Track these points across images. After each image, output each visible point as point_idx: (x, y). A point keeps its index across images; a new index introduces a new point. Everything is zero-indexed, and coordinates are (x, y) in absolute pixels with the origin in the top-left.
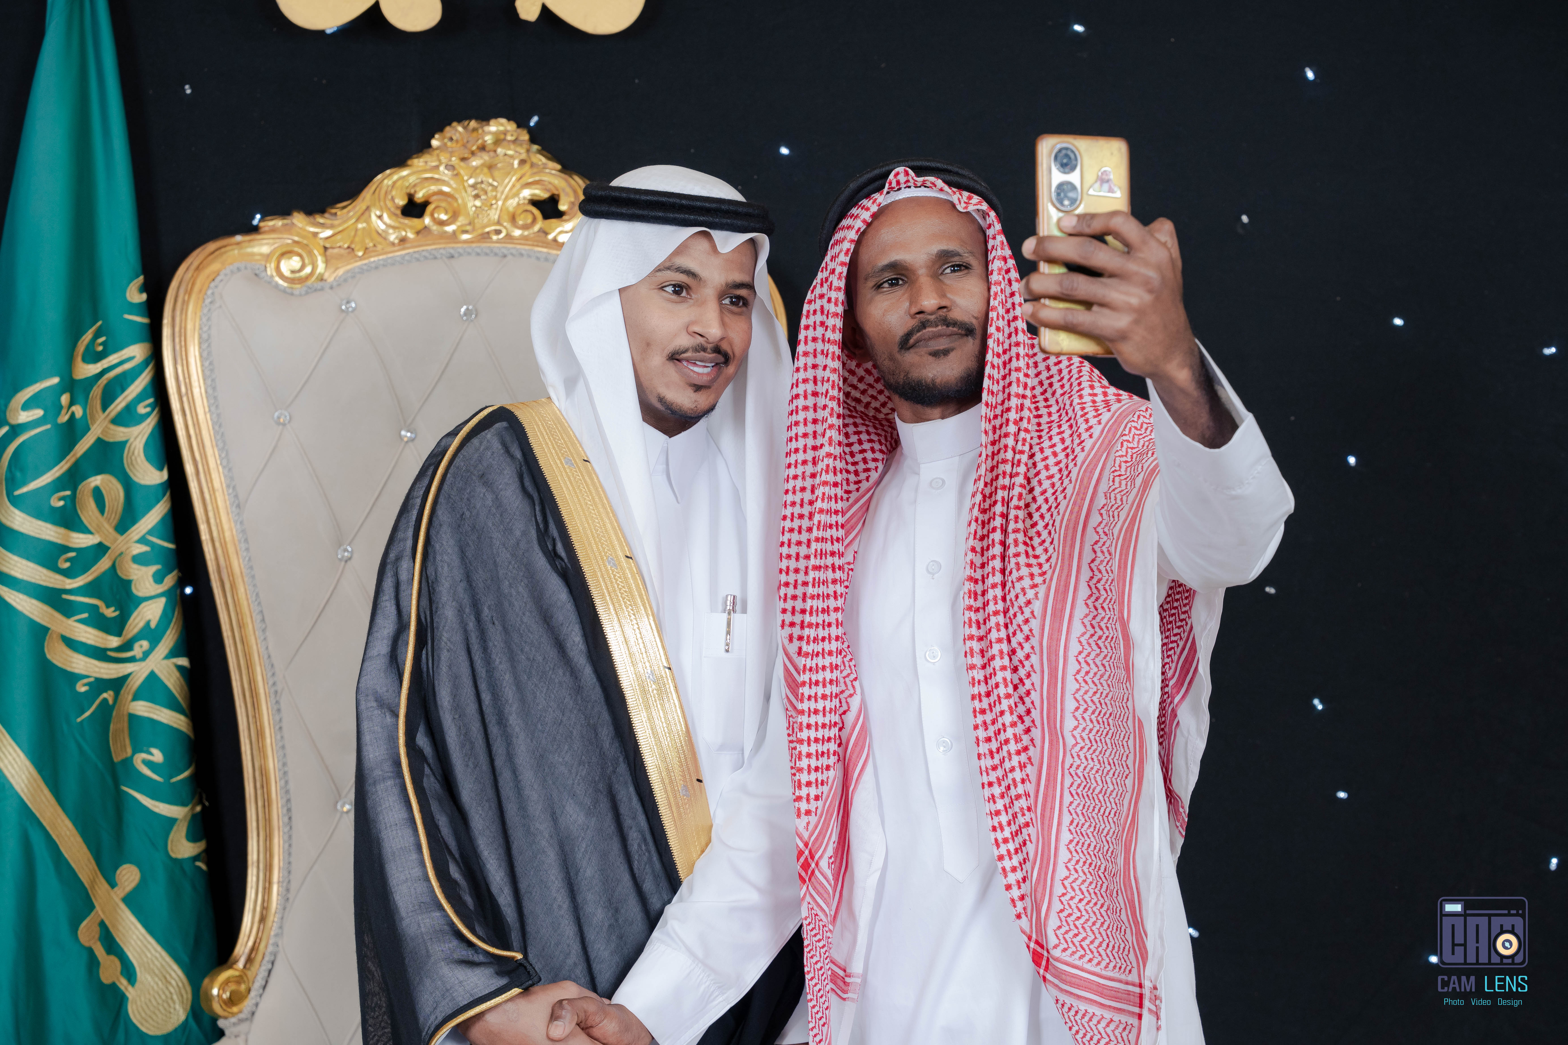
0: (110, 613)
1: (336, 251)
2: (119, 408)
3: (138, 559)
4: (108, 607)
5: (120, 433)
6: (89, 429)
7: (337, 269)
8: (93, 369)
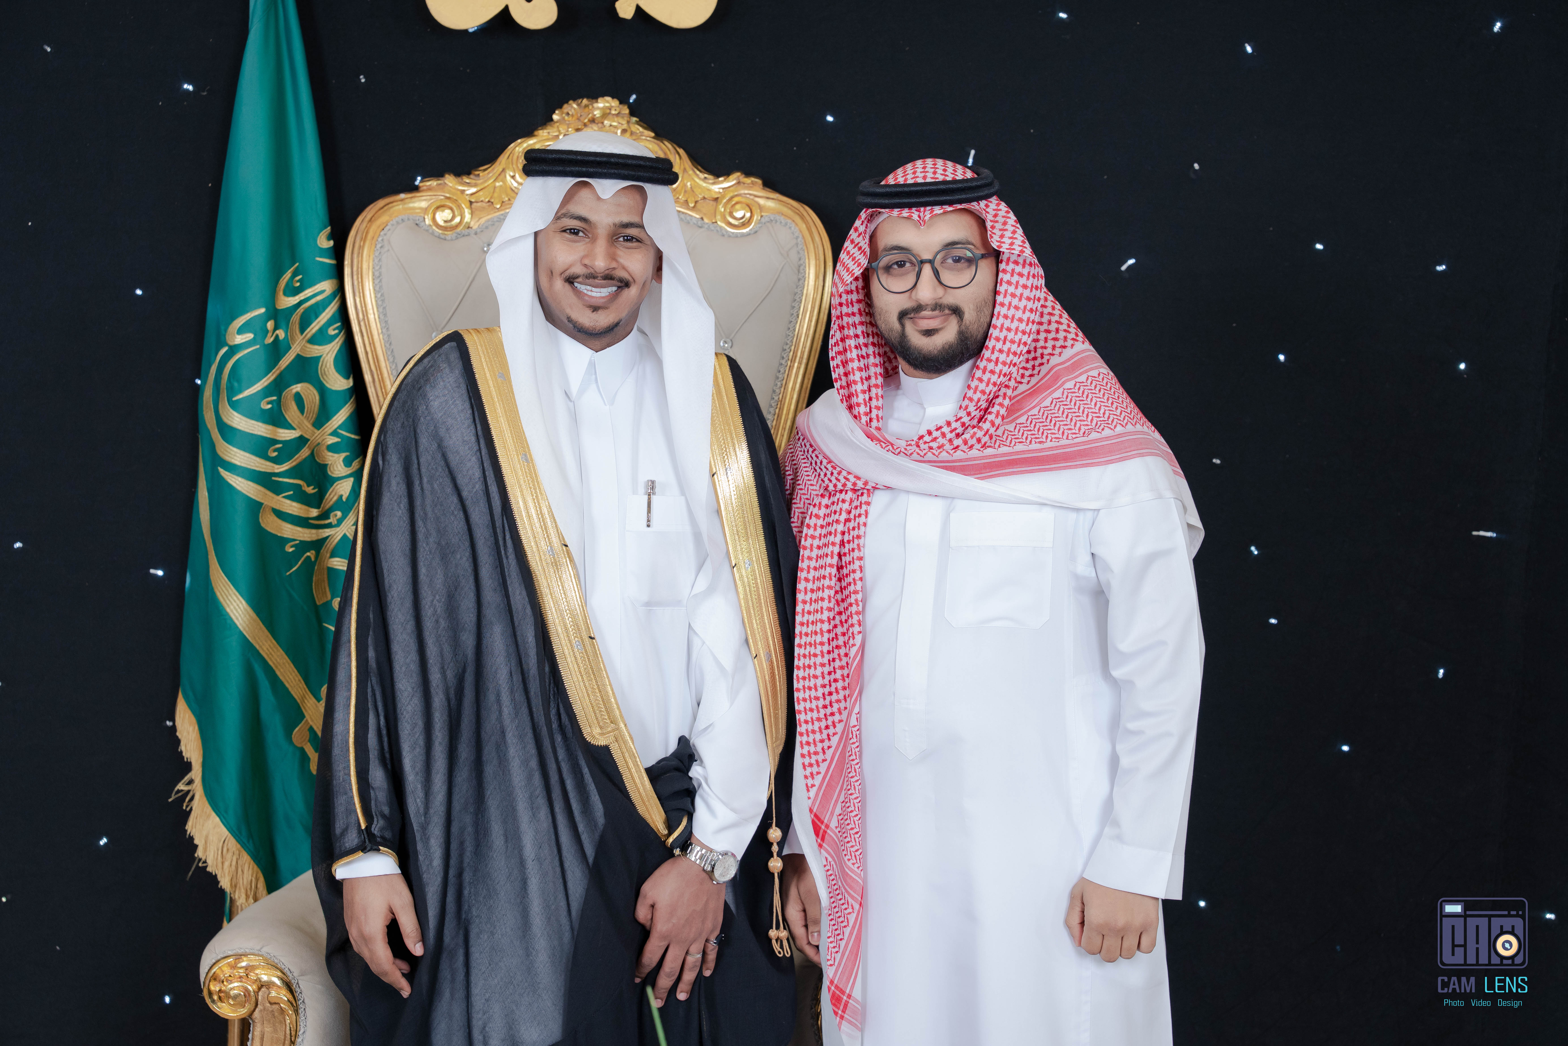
0: (310, 490)
1: (479, 204)
2: (314, 331)
3: (332, 448)
4: (308, 486)
5: (315, 350)
6: (290, 348)
7: (480, 219)
8: (293, 301)
